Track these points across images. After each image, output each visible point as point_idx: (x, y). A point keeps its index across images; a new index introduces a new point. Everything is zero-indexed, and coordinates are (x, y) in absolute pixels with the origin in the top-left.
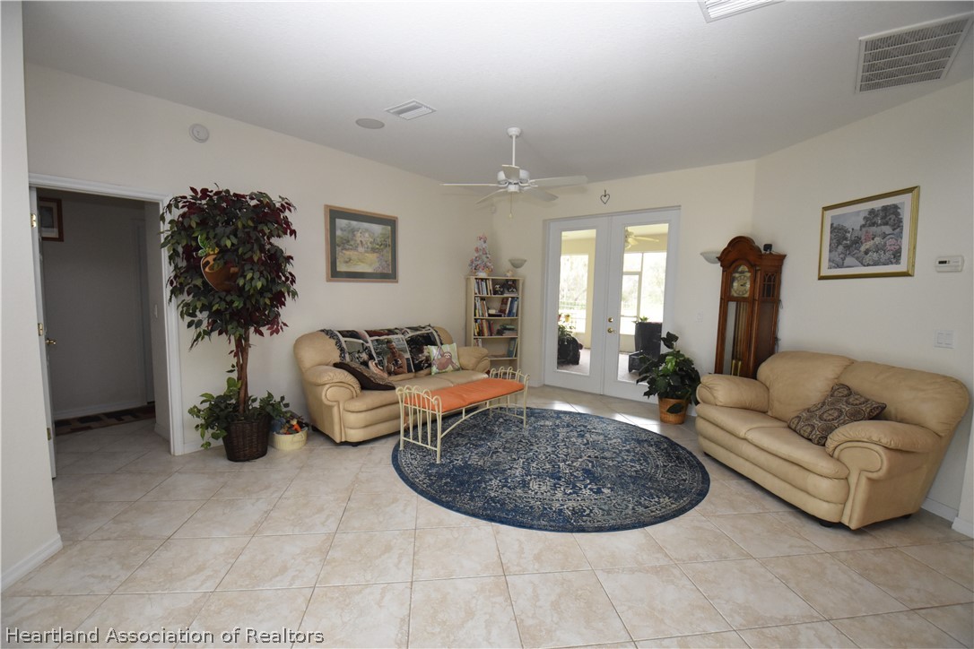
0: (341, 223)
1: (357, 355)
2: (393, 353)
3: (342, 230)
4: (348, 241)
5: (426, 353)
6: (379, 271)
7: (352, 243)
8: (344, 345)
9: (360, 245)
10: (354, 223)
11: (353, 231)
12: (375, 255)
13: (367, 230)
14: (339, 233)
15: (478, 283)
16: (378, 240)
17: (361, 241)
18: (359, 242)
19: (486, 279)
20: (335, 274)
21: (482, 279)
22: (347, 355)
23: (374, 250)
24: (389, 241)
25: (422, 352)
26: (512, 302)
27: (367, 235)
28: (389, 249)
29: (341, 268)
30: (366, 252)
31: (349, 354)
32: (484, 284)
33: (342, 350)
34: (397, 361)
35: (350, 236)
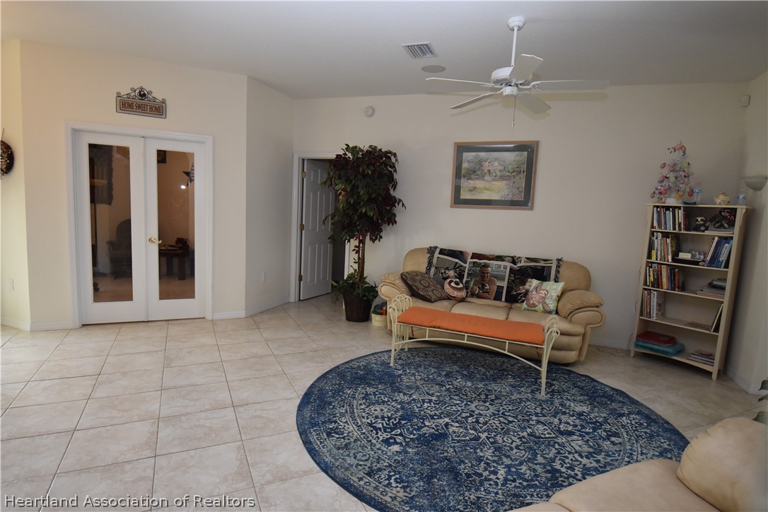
0: (468, 156)
1: (443, 271)
2: (483, 277)
3: (468, 162)
4: (475, 172)
5: (527, 287)
6: (509, 198)
7: (478, 173)
8: (435, 261)
9: (488, 174)
10: (482, 154)
11: (480, 163)
12: (504, 182)
13: (496, 159)
14: (465, 165)
15: (659, 213)
16: (510, 168)
17: (489, 171)
18: (486, 171)
19: (674, 208)
20: (458, 201)
21: (667, 208)
22: (433, 270)
23: (502, 178)
24: (524, 167)
25: (524, 283)
26: (718, 244)
27: (496, 164)
28: (523, 176)
29: (465, 195)
30: (494, 180)
31: (436, 268)
32: (669, 214)
33: (430, 263)
34: (483, 286)
35: (477, 167)
